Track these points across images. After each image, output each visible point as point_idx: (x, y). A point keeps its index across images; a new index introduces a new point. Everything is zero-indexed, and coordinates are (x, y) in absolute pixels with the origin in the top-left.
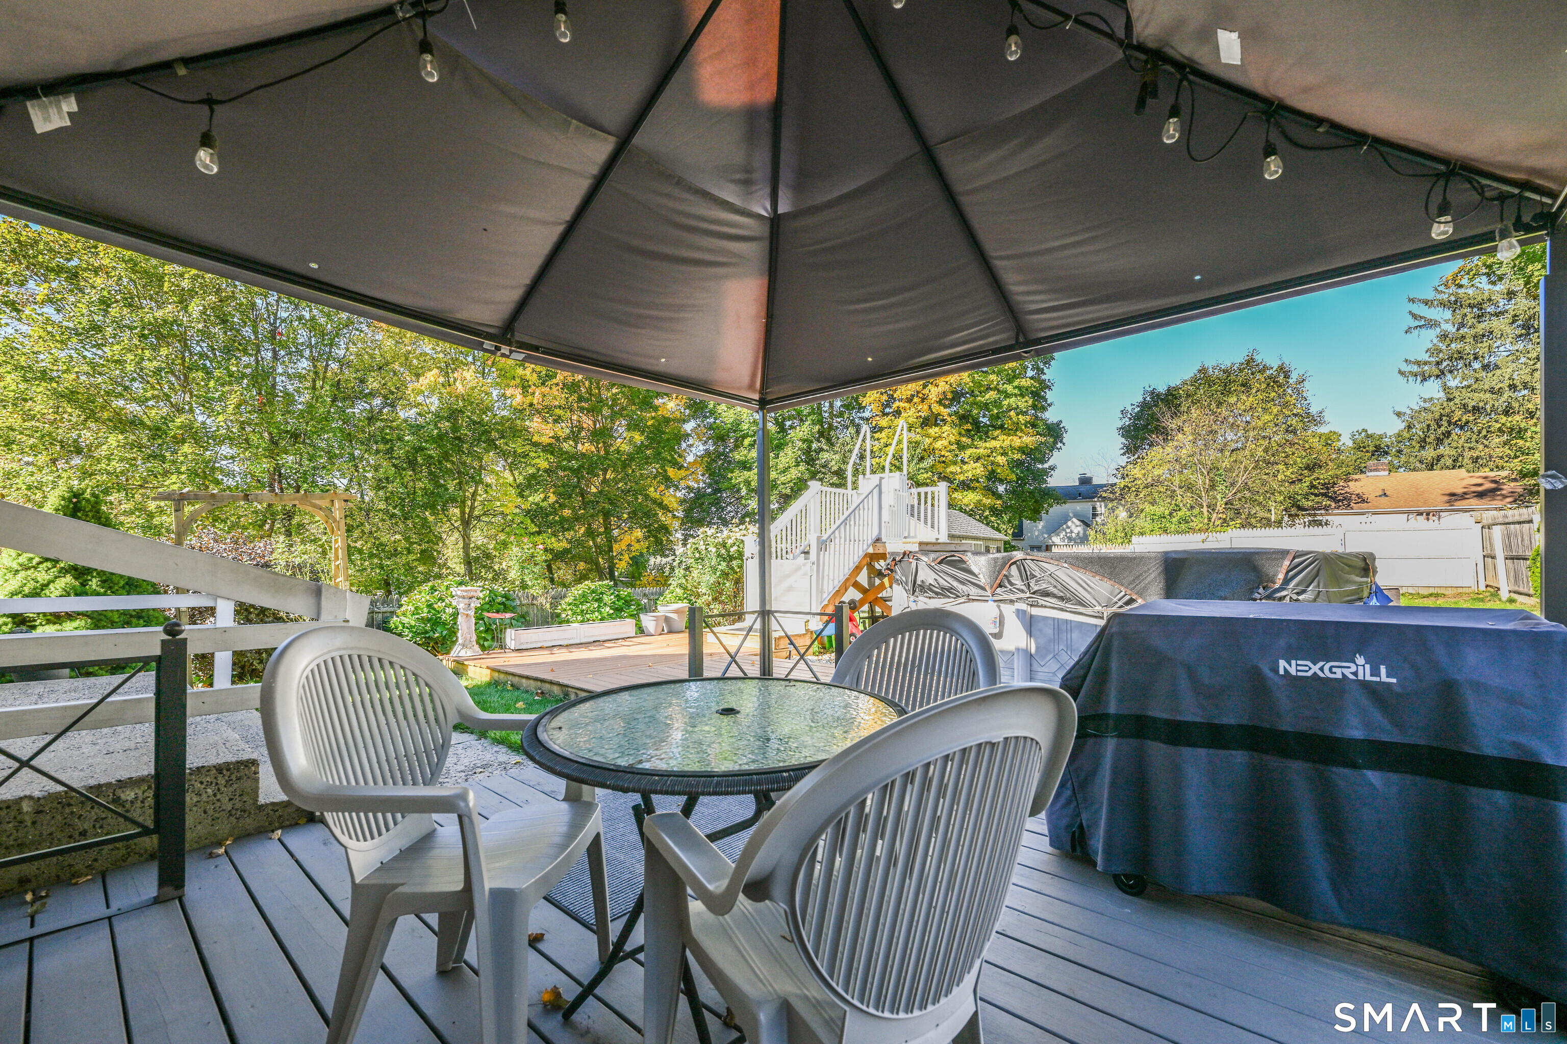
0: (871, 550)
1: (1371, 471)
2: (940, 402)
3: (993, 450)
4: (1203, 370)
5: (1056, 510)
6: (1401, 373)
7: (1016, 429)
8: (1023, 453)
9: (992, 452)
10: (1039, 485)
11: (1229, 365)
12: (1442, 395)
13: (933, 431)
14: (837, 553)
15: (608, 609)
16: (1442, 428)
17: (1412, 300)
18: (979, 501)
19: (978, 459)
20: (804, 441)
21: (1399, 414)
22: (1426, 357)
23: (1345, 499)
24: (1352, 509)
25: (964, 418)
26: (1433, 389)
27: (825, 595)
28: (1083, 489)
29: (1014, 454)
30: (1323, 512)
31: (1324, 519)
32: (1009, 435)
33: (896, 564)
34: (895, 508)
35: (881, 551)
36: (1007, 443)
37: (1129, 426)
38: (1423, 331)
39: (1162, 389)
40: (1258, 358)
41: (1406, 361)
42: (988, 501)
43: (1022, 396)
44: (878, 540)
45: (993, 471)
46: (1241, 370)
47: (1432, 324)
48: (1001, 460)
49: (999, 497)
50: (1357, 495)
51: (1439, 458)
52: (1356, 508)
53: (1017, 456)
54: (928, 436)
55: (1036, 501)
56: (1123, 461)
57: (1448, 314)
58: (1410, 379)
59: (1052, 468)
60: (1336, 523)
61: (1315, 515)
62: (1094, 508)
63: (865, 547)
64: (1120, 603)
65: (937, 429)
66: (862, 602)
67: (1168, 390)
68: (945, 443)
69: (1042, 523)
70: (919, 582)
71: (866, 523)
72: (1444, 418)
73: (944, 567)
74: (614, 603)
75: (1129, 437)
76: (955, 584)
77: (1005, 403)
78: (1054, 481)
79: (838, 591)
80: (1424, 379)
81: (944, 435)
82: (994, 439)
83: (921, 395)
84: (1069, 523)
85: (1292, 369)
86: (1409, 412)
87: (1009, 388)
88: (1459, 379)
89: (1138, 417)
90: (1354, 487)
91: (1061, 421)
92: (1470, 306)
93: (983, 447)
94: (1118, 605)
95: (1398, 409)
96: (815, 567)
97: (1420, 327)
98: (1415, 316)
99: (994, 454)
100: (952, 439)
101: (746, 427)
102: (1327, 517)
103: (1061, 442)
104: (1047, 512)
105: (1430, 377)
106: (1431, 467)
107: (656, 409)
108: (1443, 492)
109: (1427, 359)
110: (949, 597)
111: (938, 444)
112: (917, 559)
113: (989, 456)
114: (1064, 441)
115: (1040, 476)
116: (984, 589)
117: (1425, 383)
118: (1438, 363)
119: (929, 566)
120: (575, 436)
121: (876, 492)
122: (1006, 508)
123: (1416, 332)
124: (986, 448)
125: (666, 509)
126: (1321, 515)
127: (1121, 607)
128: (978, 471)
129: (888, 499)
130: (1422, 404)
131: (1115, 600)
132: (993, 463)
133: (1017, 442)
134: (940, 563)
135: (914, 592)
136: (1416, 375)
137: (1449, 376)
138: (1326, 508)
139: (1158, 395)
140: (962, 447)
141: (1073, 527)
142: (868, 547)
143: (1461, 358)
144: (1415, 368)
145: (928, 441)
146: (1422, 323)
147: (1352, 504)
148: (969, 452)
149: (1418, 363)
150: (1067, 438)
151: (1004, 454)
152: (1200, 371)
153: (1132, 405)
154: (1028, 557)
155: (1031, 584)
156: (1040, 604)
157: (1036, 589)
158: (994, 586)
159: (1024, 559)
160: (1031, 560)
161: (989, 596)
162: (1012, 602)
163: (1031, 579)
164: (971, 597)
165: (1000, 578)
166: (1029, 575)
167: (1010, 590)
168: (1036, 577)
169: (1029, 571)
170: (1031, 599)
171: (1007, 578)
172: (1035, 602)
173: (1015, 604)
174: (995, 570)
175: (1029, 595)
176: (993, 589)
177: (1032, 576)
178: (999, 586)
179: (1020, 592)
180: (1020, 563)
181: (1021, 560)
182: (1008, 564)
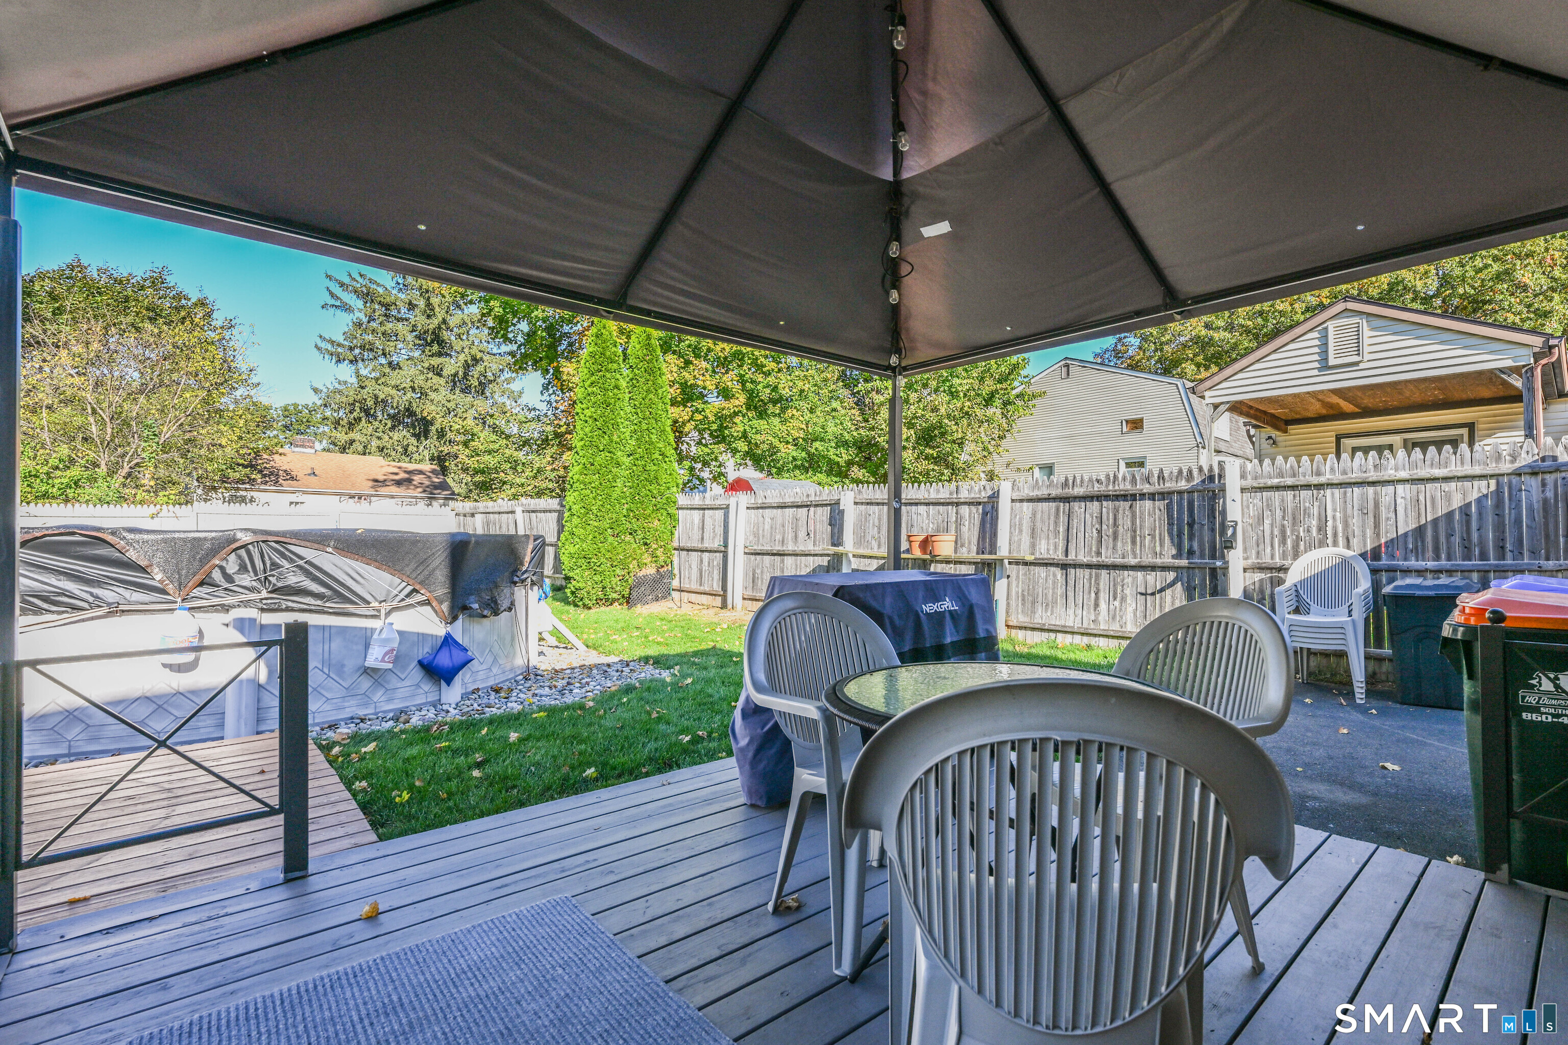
1: (297, 446)
6: (316, 346)
11: (125, 275)
12: (354, 380)
16: (355, 414)
17: (329, 277)
21: (316, 390)
22: (340, 339)
23: (272, 473)
24: (281, 485)
26: (346, 372)
30: (248, 486)
31: (249, 495)
38: (338, 312)
41: (321, 337)
47: (347, 308)
50: (285, 471)
51: (352, 442)
52: (287, 485)
57: (360, 304)
58: (327, 357)
60: (263, 501)
61: (238, 489)
64: (402, 596)
72: (357, 404)
80: (339, 361)
86: (325, 390)
88: (369, 369)
90: (279, 462)
92: (380, 303)
94: (398, 599)
95: (316, 385)
97: (336, 307)
98: (332, 295)
102: (252, 493)
105: (344, 360)
106: (343, 450)
108: (367, 477)
109: (342, 341)
116: (163, 592)
117: (340, 365)
118: (351, 349)
123: (332, 310)
126: (246, 489)
127: (403, 600)
130: (337, 385)
131: (395, 592)
136: (332, 354)
137: (360, 364)
138: (252, 481)
143: (372, 350)
144: (329, 347)
146: (338, 303)
147: (281, 481)
149: (332, 342)
154: (270, 538)
155: (270, 578)
156: (284, 606)
157: (280, 585)
158: (190, 584)
159: (263, 542)
160: (277, 542)
161: (176, 602)
162: (226, 609)
163: (271, 570)
164: (121, 607)
165: (205, 571)
166: (268, 566)
167: (226, 589)
168: (282, 567)
169: (270, 558)
170: (269, 601)
171: (222, 569)
172: (275, 603)
173: (234, 610)
174: (194, 557)
175: (264, 594)
176: (187, 589)
177: (275, 566)
178: (201, 584)
179: (247, 592)
180: (254, 547)
181: (258, 542)
182: (228, 549)
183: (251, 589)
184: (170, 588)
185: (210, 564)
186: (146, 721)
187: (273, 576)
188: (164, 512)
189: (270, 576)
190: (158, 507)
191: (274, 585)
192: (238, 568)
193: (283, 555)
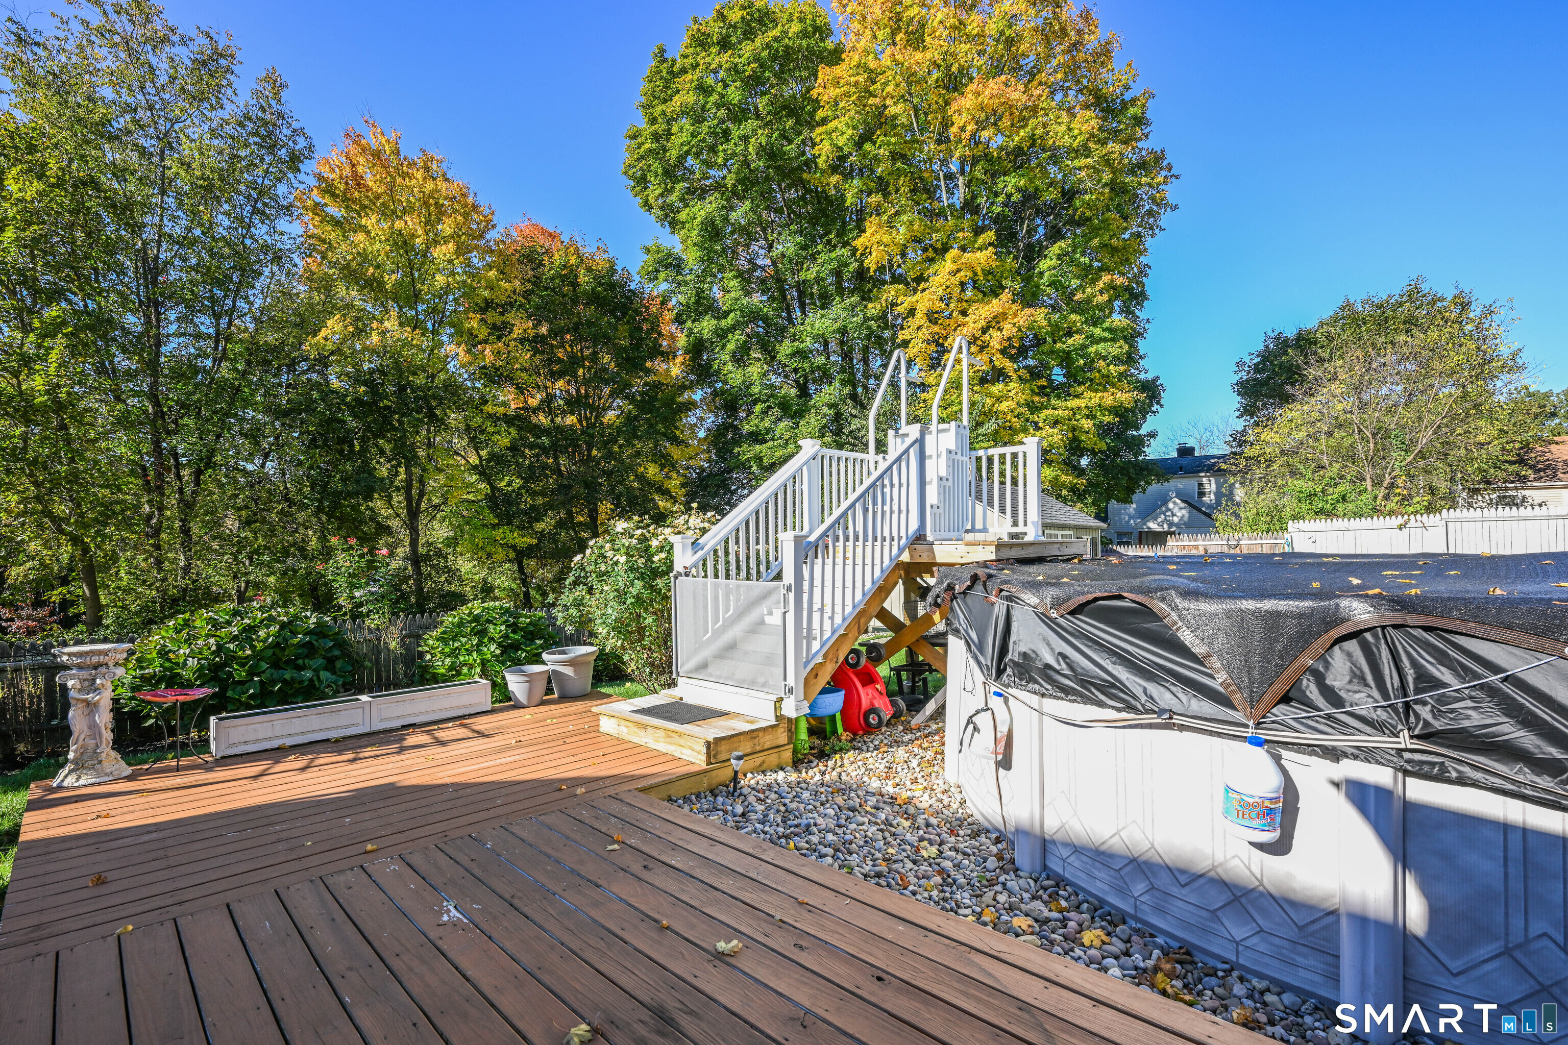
0: (906, 557)
2: (1003, 352)
3: (1075, 411)
4: (1347, 306)
5: (1155, 488)
7: (1106, 382)
8: (1117, 415)
9: (1074, 414)
10: (1136, 457)
11: (1385, 298)
13: (997, 388)
14: (850, 562)
15: (493, 647)
18: (1056, 478)
19: (1056, 423)
20: (830, 406)
23: (1548, 467)
24: (1559, 480)
25: (1034, 374)
27: (816, 646)
28: (1185, 461)
29: (1104, 415)
30: (1518, 485)
31: (1519, 496)
32: (1096, 391)
33: (954, 597)
34: (950, 483)
35: (925, 559)
36: (1095, 401)
37: (1247, 381)
39: (1290, 333)
40: (1425, 287)
42: (1066, 479)
43: (1113, 340)
44: (919, 538)
45: (1075, 439)
46: (1401, 304)
48: (1087, 424)
49: (1081, 472)
53: (1107, 419)
54: (989, 395)
55: (1130, 478)
56: (1240, 424)
59: (1153, 435)
60: (1537, 501)
61: (1506, 490)
62: (1201, 485)
63: (895, 551)
65: (1001, 386)
66: (892, 647)
67: (1299, 334)
68: (1012, 404)
69: (1134, 506)
70: (1013, 655)
71: (895, 508)
73: (1086, 624)
74: (506, 636)
75: (1246, 393)
76: (1123, 674)
77: (1092, 349)
78: (1154, 451)
79: (843, 636)
81: (1011, 394)
82: (1077, 396)
83: (979, 343)
84: (1171, 505)
85: (1473, 299)
87: (1097, 331)
89: (1257, 369)
90: (1560, 452)
91: (1158, 377)
93: (1062, 408)
96: (792, 595)
99: (1078, 417)
100: (1022, 398)
101: (757, 390)
102: (1524, 493)
103: (1158, 403)
104: (1144, 491)
107: (648, 372)
110: (1101, 704)
111: (1004, 406)
112: (1009, 598)
113: (1070, 420)
114: (1162, 402)
115: (1138, 444)
116: (1229, 703)
119: (1044, 618)
120: (547, 404)
121: (913, 454)
122: (1092, 486)
124: (1066, 409)
125: (665, 493)
126: (1516, 489)
128: (1056, 439)
129: (936, 468)
132: (1074, 429)
133: (1109, 401)
134: (1073, 613)
135: (1000, 672)
138: (1523, 480)
139: (1286, 340)
140: (1034, 408)
141: (1176, 510)
142: (901, 551)
145: (989, 401)
147: (1559, 475)
148: (1044, 414)
150: (1165, 397)
151: (1091, 416)
152: (1342, 308)
153: (1250, 354)
154: (1411, 619)
155: (1417, 708)
156: (1454, 775)
157: (1438, 725)
158: (1266, 697)
159: (1395, 627)
160: (1426, 629)
161: (1247, 726)
162: (1333, 754)
163: (1418, 691)
164: (1177, 720)
165: (1290, 678)
166: (1410, 679)
167: (1329, 717)
168: (1445, 685)
169: (1414, 664)
170: (1418, 757)
171: (1320, 679)
172: (1433, 764)
173: (1345, 760)
174: (1271, 649)
175: (1404, 740)
176: (1262, 705)
177: (1426, 681)
178: (1286, 699)
179: (1368, 729)
180: (1376, 636)
181: (1383, 628)
182: (1325, 637)
183: (1378, 726)
184: (1237, 698)
185: (1297, 664)
186: (1219, 913)
187: (1424, 703)
188: (1412, 522)
189: (1416, 702)
190: (1406, 517)
191: (1427, 724)
192: (1348, 678)
193: (1442, 658)
